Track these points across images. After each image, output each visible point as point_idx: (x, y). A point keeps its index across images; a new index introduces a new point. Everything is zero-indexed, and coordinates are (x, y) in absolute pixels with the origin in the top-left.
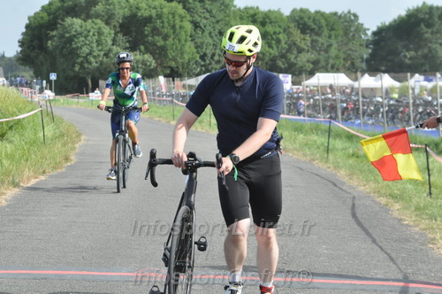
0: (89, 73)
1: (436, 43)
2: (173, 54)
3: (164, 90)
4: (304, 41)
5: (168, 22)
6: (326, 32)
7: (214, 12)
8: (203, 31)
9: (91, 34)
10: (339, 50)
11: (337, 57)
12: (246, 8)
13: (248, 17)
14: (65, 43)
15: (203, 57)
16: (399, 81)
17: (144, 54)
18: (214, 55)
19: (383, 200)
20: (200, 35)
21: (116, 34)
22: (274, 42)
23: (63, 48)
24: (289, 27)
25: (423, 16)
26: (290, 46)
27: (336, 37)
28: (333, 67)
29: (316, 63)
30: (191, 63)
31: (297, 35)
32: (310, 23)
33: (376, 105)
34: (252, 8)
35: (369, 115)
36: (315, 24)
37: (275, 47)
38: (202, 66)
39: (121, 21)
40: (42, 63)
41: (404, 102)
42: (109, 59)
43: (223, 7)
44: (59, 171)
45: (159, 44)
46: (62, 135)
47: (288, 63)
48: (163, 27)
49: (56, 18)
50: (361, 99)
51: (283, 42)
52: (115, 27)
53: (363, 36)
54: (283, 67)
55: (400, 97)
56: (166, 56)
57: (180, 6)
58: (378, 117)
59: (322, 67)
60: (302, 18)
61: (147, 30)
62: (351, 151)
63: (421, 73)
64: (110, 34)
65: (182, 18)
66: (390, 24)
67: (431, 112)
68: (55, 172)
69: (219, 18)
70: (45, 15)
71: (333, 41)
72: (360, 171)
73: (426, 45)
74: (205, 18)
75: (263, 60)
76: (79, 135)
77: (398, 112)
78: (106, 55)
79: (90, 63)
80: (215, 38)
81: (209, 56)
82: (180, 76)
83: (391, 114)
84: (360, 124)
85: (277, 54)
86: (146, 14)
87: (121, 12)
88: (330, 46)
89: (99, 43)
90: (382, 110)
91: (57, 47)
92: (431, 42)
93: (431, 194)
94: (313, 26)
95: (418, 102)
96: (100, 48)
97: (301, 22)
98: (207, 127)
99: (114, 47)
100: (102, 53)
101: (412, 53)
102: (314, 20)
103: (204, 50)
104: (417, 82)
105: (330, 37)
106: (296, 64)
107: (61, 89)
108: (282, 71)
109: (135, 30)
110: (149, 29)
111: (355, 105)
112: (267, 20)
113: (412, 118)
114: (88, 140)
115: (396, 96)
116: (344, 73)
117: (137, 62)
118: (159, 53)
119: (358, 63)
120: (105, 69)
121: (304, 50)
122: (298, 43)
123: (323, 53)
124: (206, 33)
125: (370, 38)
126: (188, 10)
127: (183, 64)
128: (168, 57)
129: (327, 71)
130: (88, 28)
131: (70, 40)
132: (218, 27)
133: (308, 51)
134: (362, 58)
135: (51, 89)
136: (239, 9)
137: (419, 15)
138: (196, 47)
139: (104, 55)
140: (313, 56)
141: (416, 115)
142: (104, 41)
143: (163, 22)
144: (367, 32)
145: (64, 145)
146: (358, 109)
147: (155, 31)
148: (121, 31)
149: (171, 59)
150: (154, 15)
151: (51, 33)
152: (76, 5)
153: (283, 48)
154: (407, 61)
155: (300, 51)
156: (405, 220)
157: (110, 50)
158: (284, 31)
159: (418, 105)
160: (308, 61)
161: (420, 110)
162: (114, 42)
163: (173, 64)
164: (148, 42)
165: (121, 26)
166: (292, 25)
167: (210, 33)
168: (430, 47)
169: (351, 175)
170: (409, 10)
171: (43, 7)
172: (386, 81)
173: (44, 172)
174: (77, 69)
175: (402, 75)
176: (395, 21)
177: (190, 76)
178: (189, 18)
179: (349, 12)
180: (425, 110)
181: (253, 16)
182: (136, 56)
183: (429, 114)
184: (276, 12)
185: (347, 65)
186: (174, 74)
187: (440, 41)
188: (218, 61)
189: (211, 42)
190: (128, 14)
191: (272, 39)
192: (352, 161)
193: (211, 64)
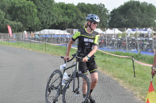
1: (136, 16)
2: (30, 22)
3: (26, 37)
4: (83, 16)
5: (27, 9)
6: (92, 12)
7: (46, 5)
8: (42, 13)
12: (59, 3)
13: (60, 6)
15: (42, 23)
16: (122, 31)
17: (18, 22)
18: (47, 22)
19: (116, 79)
20: (41, 14)
21: (6, 14)
24: (77, 10)
25: (130, 5)
26: (78, 18)
30: (38, 25)
31: (80, 12)
32: (85, 8)
33: (113, 41)
34: (62, 3)
35: (110, 45)
36: (87, 9)
37: (71, 19)
38: (42, 26)
39: (8, 9)
41: (124, 39)
42: (3, 25)
43: (50, 3)
45: (24, 18)
47: (77, 25)
48: (25, 11)
50: (107, 39)
51: (75, 16)
52: (5, 11)
53: (107, 13)
54: (75, 26)
55: (122, 38)
56: (27, 22)
57: (32, 2)
58: (114, 45)
60: (82, 7)
61: (19, 12)
62: (103, 59)
63: (130, 28)
64: (3, 14)
65: (33, 7)
66: (117, 8)
67: (134, 43)
69: (48, 7)
72: (107, 67)
73: (132, 16)
74: (42, 7)
75: (66, 23)
77: (121, 44)
78: (2, 23)
80: (47, 15)
81: (45, 22)
82: (33, 31)
83: (118, 45)
84: (106, 48)
85: (72, 21)
86: (18, 6)
87: (8, 5)
90: (115, 43)
92: (134, 16)
93: (135, 76)
95: (129, 40)
97: (82, 8)
98: (44, 51)
99: (6, 19)
101: (127, 20)
102: (87, 7)
103: (43, 20)
104: (129, 31)
106: (80, 25)
108: (74, 28)
110: (20, 12)
111: (104, 41)
112: (68, 8)
113: (127, 46)
115: (120, 37)
116: (100, 28)
117: (15, 25)
118: (25, 22)
119: (105, 24)
121: (83, 19)
122: (81, 16)
124: (43, 13)
125: (110, 14)
126: (36, 4)
127: (34, 26)
128: (28, 23)
132: (48, 11)
134: (107, 22)
136: (57, 3)
137: (129, 5)
138: (39, 19)
141: (129, 45)
142: (1, 17)
143: (25, 9)
144: (108, 11)
146: (105, 43)
147: (22, 13)
148: (8, 13)
149: (29, 24)
150: (22, 6)
153: (75, 19)
154: (125, 23)
156: (125, 87)
157: (4, 21)
158: (75, 12)
159: (129, 41)
161: (130, 42)
162: (5, 17)
163: (30, 26)
164: (19, 17)
165: (8, 11)
167: (45, 13)
168: (134, 17)
169: (103, 69)
170: (125, 3)
172: (117, 31)
175: (123, 29)
176: (119, 7)
177: (37, 31)
178: (36, 6)
179: (101, 4)
180: (132, 43)
181: (63, 6)
182: (14, 23)
183: (134, 44)
184: (71, 4)
185: (101, 25)
186: (30, 30)
187: (138, 15)
188: (49, 25)
189: (46, 17)
190: (11, 6)
191: (70, 15)
192: (104, 64)
193: (45, 26)
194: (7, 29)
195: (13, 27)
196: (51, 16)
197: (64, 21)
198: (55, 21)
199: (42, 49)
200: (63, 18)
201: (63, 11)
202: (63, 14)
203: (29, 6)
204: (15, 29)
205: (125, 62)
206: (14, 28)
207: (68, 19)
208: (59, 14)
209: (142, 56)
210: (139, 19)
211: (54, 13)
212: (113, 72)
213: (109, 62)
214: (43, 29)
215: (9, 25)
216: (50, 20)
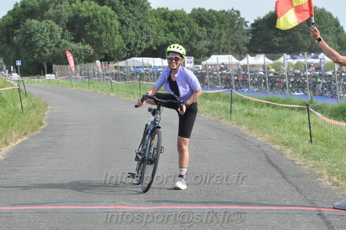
0: (45, 60)
2: (107, 44)
3: (101, 71)
4: (202, 32)
5: (102, 21)
6: (217, 25)
7: (135, 12)
8: (128, 27)
9: (45, 30)
10: (227, 38)
11: (226, 43)
12: (158, 9)
13: (160, 15)
14: (27, 38)
15: (129, 45)
16: (273, 60)
17: (85, 44)
18: (136, 44)
19: (278, 147)
20: (126, 30)
21: (64, 30)
22: (179, 33)
23: (25, 42)
24: (190, 22)
26: (192, 36)
27: (225, 28)
28: (223, 51)
29: (211, 48)
30: (120, 50)
31: (196, 26)
32: (206, 19)
33: (259, 78)
34: (163, 9)
35: (254, 85)
36: (209, 19)
37: (181, 38)
38: (128, 52)
39: (67, 21)
40: (9, 53)
41: (280, 74)
42: (59, 49)
43: (142, 9)
44: (37, 132)
45: (96, 37)
46: (34, 106)
48: (98, 24)
49: (19, 20)
51: (186, 33)
52: (63, 25)
53: (244, 27)
55: (276, 71)
56: (101, 45)
57: (110, 9)
58: (261, 86)
59: (216, 51)
60: (200, 15)
61: (87, 26)
62: (246, 111)
63: (289, 53)
64: (59, 30)
65: (111, 17)
66: (264, 18)
68: (33, 134)
69: (139, 17)
70: (11, 18)
71: (223, 31)
72: (257, 126)
74: (129, 17)
76: (46, 106)
77: (275, 82)
78: (57, 46)
79: (45, 52)
80: (137, 32)
81: (133, 44)
82: (112, 60)
83: (270, 84)
86: (86, 15)
87: (67, 14)
88: (221, 34)
89: (52, 37)
90: (263, 81)
91: (20, 41)
93: (311, 141)
94: (208, 21)
95: (290, 74)
96: (52, 41)
97: (199, 18)
99: (63, 40)
100: (54, 45)
101: (280, 39)
102: (208, 16)
103: (129, 41)
104: (286, 59)
105: (220, 28)
106: (196, 49)
107: (24, 72)
109: (78, 27)
110: (88, 26)
111: (244, 78)
112: (174, 17)
113: (287, 86)
114: (53, 109)
115: (273, 70)
116: (232, 54)
117: (80, 50)
118: (97, 44)
119: (242, 47)
120: (57, 57)
121: (202, 38)
122: (197, 33)
123: (216, 40)
124: (130, 28)
125: (249, 28)
126: (116, 11)
127: (114, 51)
128: (103, 46)
129: (220, 54)
130: (43, 26)
131: (30, 36)
132: (139, 23)
133: (205, 39)
134: (244, 43)
135: (17, 72)
136: (154, 10)
138: (123, 39)
139: (55, 46)
140: (208, 43)
141: (290, 84)
142: (55, 36)
143: (98, 21)
145: (38, 113)
146: (246, 81)
147: (93, 28)
148: (67, 28)
149: (105, 48)
150: (91, 15)
151: (16, 31)
152: (33, 10)
153: (186, 38)
154: (277, 44)
155: (199, 39)
157: (60, 42)
158: (187, 25)
159: (290, 77)
160: (205, 46)
161: (292, 80)
162: (63, 36)
163: (107, 51)
164: (87, 35)
165: (68, 24)
166: (192, 20)
167: (133, 28)
169: (250, 129)
171: (9, 12)
173: (26, 134)
174: (36, 57)
176: (267, 16)
177: (120, 60)
178: (116, 16)
179: (232, 10)
180: (296, 80)
181: (164, 15)
182: (79, 46)
183: (298, 83)
184: (180, 11)
185: (233, 49)
186: (107, 59)
187: (300, 30)
188: (140, 49)
189: (134, 34)
190: (72, 15)
191: (178, 31)
192: (248, 119)
193: (134, 50)
194: (66, 57)
195: (76, 53)
196: (144, 33)
197: (168, 41)
198: (151, 42)
199: (132, 93)
200: (165, 36)
201: (166, 24)
202: (165, 30)
203: (104, 14)
204: (81, 58)
205: (288, 116)
206: (77, 56)
207: (175, 38)
208: (159, 29)
209: (316, 104)
210: (303, 37)
211: (149, 28)
212: (270, 133)
213: (257, 115)
214: (130, 57)
215: (70, 51)
216: (142, 41)
